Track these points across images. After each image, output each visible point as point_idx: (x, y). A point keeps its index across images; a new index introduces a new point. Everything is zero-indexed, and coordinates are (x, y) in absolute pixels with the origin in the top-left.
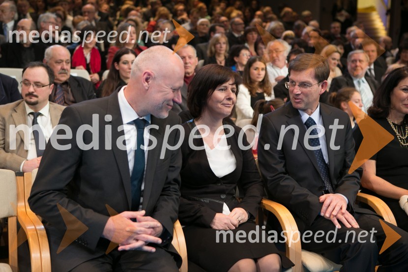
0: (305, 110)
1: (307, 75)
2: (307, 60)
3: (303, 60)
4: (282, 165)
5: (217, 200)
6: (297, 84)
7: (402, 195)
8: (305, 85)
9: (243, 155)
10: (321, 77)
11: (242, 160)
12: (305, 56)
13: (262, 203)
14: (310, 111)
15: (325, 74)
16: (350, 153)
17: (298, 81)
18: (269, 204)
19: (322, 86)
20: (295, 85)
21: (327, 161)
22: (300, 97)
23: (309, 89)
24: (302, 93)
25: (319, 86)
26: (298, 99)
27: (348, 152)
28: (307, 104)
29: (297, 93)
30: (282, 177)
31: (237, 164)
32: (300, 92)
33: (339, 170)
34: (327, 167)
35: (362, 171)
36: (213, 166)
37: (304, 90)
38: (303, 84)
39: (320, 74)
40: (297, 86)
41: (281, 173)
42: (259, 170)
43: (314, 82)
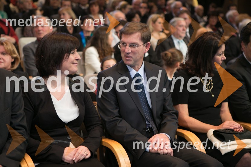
0: (133, 66)
1: (135, 38)
2: (134, 26)
3: (132, 26)
4: (117, 110)
5: (65, 141)
6: (128, 45)
7: (209, 130)
8: (134, 45)
9: (85, 104)
10: (146, 39)
11: (84, 108)
12: (132, 23)
13: (102, 141)
14: (137, 67)
15: (149, 37)
16: (168, 99)
17: (128, 43)
18: (107, 142)
19: (146, 47)
20: (126, 46)
21: (151, 106)
22: (130, 55)
23: (137, 48)
24: (132, 52)
25: (144, 46)
26: (128, 57)
27: (167, 98)
28: (136, 61)
29: (128, 52)
30: (117, 120)
31: (80, 111)
32: (130, 51)
33: (160, 113)
34: (151, 110)
35: (178, 113)
36: (59, 114)
37: (133, 49)
38: (132, 45)
39: (145, 37)
40: (128, 47)
41: (117, 116)
42: (99, 114)
43: (141, 43)
